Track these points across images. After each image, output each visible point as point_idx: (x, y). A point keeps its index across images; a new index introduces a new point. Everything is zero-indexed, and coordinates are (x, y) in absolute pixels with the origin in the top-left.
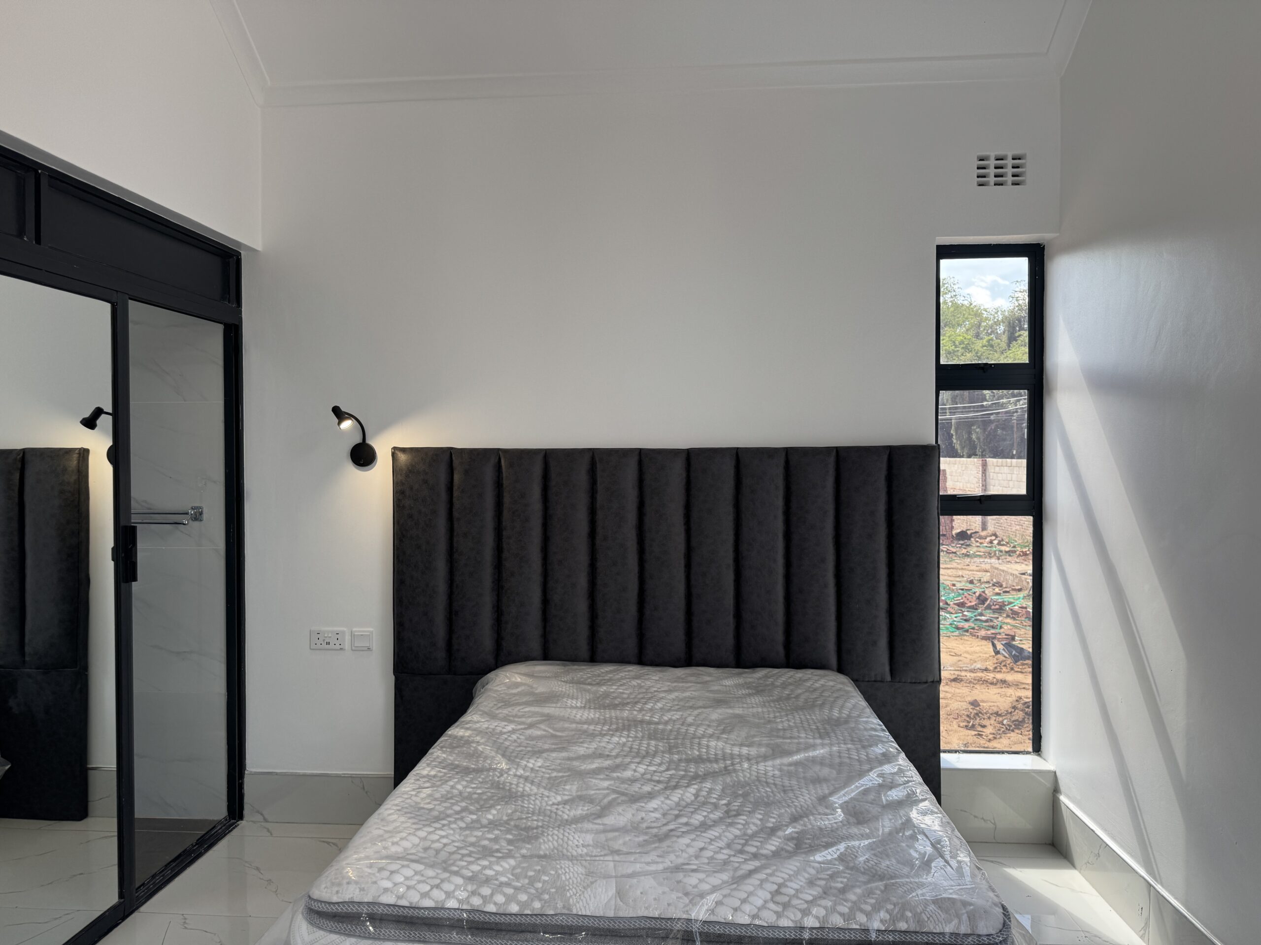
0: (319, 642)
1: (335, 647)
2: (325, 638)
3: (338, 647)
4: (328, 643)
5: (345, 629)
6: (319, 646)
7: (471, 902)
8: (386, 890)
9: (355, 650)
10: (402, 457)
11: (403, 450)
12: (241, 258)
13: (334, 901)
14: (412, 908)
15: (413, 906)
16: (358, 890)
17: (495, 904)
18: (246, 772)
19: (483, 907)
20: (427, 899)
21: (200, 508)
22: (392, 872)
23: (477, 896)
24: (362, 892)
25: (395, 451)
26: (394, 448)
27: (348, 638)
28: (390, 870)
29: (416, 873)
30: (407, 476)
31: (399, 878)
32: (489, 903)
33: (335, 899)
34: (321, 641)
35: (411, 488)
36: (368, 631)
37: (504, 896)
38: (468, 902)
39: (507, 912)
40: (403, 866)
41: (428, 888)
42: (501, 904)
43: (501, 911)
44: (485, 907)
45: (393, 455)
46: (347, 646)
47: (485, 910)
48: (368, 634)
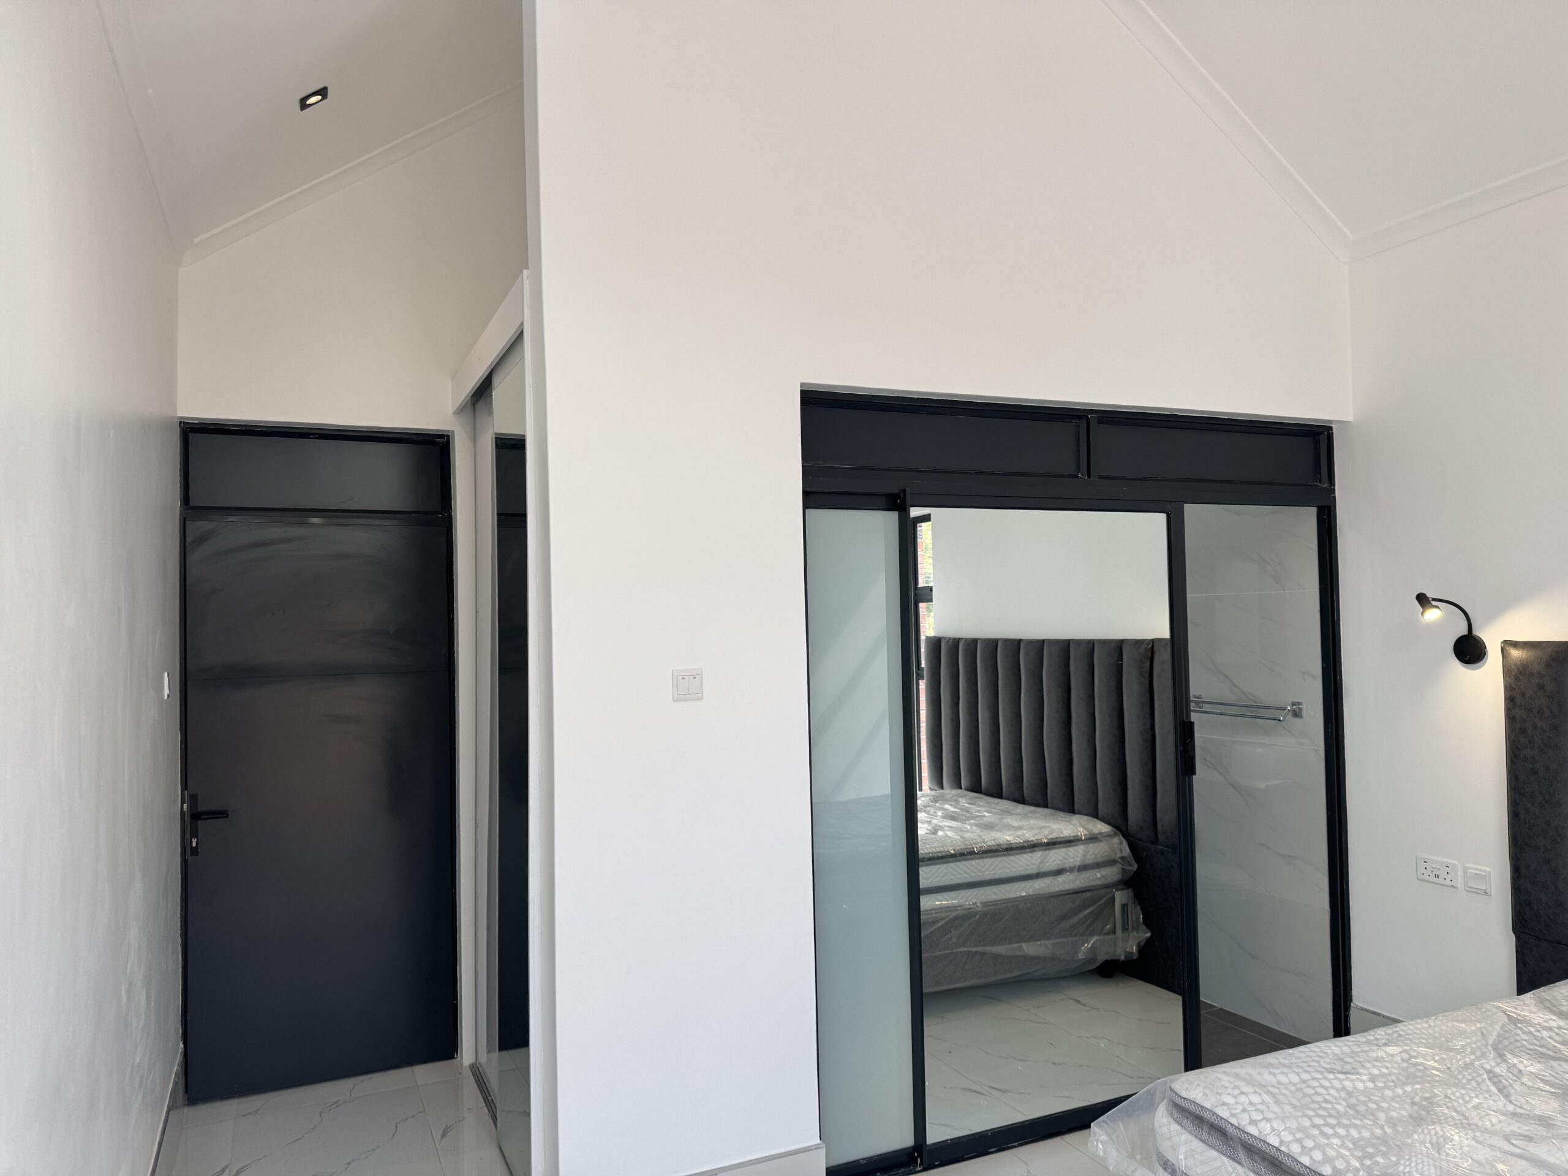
0: (1427, 873)
1: (1443, 882)
2: (1433, 870)
3: (1450, 883)
4: (1437, 876)
5: (1456, 863)
6: (1426, 877)
7: (1290, 1146)
8: (1224, 1104)
9: (1471, 890)
10: (1515, 653)
11: (1515, 644)
12: (1332, 433)
13: (1182, 1095)
14: (1239, 1128)
15: (1240, 1127)
16: (1201, 1094)
17: (1311, 1158)
18: (1352, 1004)
19: (1298, 1155)
20: (1254, 1127)
21: (1299, 704)
22: (1242, 1093)
23: (1298, 1144)
24: (1204, 1097)
25: (1507, 644)
26: (1505, 642)
27: (1460, 873)
28: (1242, 1090)
29: (1263, 1103)
30: (1517, 678)
31: (1243, 1099)
32: (1306, 1155)
33: (1184, 1094)
34: (1428, 872)
35: (1523, 695)
36: (1485, 871)
37: (1323, 1155)
38: (1289, 1145)
39: (1318, 1170)
40: (1255, 1092)
41: (1260, 1117)
42: (1316, 1161)
43: (1313, 1168)
44: (1300, 1156)
45: (1503, 650)
46: (1459, 883)
47: (1299, 1159)
48: (1485, 874)
